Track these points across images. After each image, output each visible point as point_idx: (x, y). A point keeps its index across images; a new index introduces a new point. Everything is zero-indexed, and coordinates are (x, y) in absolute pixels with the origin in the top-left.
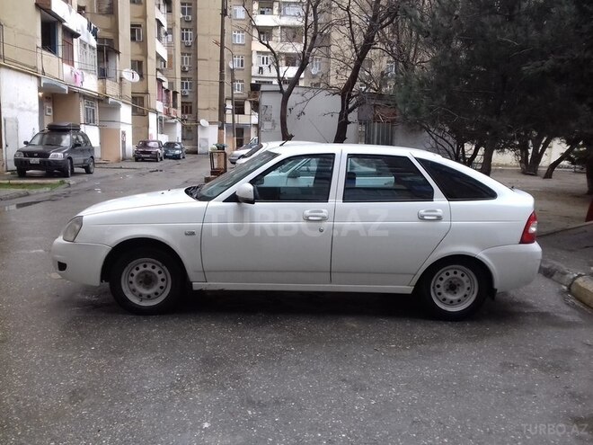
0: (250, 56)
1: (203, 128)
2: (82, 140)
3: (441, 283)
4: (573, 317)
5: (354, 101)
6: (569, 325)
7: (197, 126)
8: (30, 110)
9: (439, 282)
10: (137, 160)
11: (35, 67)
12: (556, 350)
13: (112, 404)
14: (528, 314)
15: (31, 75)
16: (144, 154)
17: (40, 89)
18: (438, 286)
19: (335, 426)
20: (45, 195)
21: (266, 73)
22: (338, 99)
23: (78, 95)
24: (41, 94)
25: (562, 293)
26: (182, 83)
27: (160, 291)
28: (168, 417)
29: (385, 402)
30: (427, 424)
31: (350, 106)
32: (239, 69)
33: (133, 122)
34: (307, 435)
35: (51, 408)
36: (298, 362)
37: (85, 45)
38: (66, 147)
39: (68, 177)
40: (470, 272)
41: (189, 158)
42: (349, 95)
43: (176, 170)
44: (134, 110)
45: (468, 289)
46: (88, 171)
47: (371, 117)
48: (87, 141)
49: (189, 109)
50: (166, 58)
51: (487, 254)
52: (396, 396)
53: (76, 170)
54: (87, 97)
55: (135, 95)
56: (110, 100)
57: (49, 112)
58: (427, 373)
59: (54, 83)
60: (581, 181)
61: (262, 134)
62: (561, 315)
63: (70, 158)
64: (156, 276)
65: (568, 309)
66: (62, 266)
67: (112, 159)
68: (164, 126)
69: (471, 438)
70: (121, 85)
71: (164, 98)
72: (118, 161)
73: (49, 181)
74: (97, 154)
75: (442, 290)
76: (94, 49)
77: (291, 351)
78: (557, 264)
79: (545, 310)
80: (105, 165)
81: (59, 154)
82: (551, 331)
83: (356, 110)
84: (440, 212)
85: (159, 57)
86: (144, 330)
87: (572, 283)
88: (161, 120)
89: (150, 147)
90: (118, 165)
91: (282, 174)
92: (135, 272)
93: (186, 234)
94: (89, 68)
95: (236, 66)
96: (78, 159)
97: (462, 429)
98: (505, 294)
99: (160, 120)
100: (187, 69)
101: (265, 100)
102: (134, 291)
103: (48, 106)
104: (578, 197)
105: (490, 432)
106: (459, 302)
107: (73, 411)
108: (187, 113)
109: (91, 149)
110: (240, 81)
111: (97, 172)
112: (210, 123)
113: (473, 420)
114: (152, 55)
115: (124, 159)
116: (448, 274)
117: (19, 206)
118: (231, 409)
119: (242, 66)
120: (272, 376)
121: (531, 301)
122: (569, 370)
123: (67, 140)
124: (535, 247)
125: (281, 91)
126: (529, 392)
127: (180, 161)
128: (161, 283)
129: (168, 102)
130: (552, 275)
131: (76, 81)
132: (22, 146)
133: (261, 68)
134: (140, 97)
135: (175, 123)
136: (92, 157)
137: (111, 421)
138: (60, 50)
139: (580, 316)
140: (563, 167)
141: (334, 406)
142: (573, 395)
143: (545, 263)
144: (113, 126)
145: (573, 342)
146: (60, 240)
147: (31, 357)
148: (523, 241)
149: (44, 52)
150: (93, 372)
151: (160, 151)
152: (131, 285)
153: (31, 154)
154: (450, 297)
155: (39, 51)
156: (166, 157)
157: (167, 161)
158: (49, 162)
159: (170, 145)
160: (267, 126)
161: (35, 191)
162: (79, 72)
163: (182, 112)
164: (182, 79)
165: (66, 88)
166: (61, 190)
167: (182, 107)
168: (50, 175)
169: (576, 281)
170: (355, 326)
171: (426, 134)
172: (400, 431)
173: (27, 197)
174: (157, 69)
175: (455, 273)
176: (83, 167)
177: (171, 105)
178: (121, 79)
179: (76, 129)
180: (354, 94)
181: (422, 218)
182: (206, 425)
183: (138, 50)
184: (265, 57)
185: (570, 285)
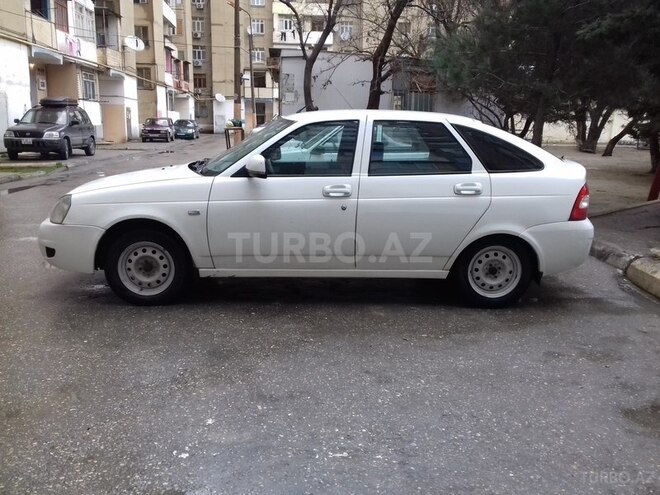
0: (272, 20)
1: (219, 103)
2: (80, 117)
3: (480, 267)
4: (629, 303)
5: (387, 67)
6: (623, 311)
7: (212, 101)
8: (20, 84)
9: (477, 265)
10: (144, 140)
11: (24, 34)
12: (607, 338)
13: (104, 400)
14: (577, 301)
15: (20, 43)
16: (152, 134)
17: (31, 60)
18: (477, 270)
19: (355, 420)
20: (39, 179)
21: (290, 39)
22: (370, 65)
23: (74, 66)
24: (32, 65)
25: (617, 277)
26: (194, 52)
27: (162, 279)
28: (168, 414)
29: (413, 394)
30: (459, 417)
31: (383, 73)
32: (259, 35)
33: (139, 97)
34: (323, 430)
35: (36, 405)
36: (316, 354)
37: (81, 9)
38: (63, 126)
39: (65, 159)
40: (512, 253)
41: (204, 137)
42: (382, 60)
43: (189, 152)
44: (140, 83)
45: (510, 272)
46: (88, 153)
47: (407, 85)
48: (86, 119)
49: (202, 81)
50: (175, 23)
51: (530, 233)
52: (425, 389)
53: (75, 151)
54: (84, 68)
55: (139, 66)
56: (112, 72)
57: (43, 86)
58: (461, 363)
59: (46, 52)
60: (644, 159)
61: (284, 108)
62: (616, 302)
63: (67, 138)
64: (156, 262)
65: (622, 294)
66: (50, 252)
67: (116, 139)
68: (174, 101)
69: (507, 432)
70: (123, 54)
71: (174, 69)
72: (123, 142)
73: (44, 164)
74: (99, 134)
75: (480, 274)
76: (91, 12)
77: (310, 343)
78: (612, 245)
79: (596, 296)
80: (107, 145)
81: (54, 133)
82: (602, 317)
83: (390, 77)
84: (479, 186)
85: (166, 22)
86: (144, 322)
87: (629, 265)
88: (171, 95)
89: (158, 126)
90: (124, 146)
91: (305, 150)
92: (134, 258)
93: (190, 214)
94: (86, 34)
95: (254, 31)
96: (76, 138)
97: (498, 423)
98: (553, 279)
99: (169, 94)
100: (199, 36)
101: (286, 67)
102: (132, 278)
103: (42, 80)
104: (641, 175)
105: (530, 426)
106: (499, 287)
107: (60, 409)
108: (200, 86)
109: (91, 128)
110: (261, 49)
111: (98, 153)
112: (227, 98)
113: (510, 413)
114: (158, 20)
115: (129, 140)
116: (487, 256)
117: (11, 191)
118: (239, 404)
119: (262, 31)
120: (287, 369)
121: (582, 286)
122: (620, 359)
123: (62, 118)
124: (587, 224)
125: (305, 57)
126: (575, 383)
127: (193, 142)
128: (163, 270)
129: (178, 75)
130: (606, 258)
131: (71, 50)
132: (13, 124)
133: (284, 35)
134: (146, 69)
135: (187, 99)
136: (93, 137)
137: (103, 419)
138: (52, 14)
139: (636, 302)
140: (625, 143)
141: (354, 399)
142: (624, 386)
143: (600, 244)
144: (116, 101)
145: (627, 330)
146: (47, 222)
147: (15, 351)
148: (572, 218)
149: (34, 16)
150: (85, 367)
151: (170, 130)
152: (129, 273)
153: (22, 134)
154: (490, 282)
155: (28, 15)
156: (177, 137)
157: (179, 141)
158: (44, 142)
159: (182, 123)
160: (289, 97)
161: (28, 175)
162: (75, 39)
163: (195, 86)
164: (195, 47)
165: (61, 58)
166: (57, 174)
167: (195, 80)
168: (45, 157)
169: (633, 264)
170: (382, 314)
171: (469, 104)
172: (427, 425)
173: (19, 182)
174: (165, 36)
175: (496, 255)
176: (83, 148)
177: (182, 76)
178: (123, 47)
179: (73, 104)
180: (387, 59)
181: (458, 193)
182: (210, 421)
183: (142, 13)
184: (288, 20)
185: (626, 269)
